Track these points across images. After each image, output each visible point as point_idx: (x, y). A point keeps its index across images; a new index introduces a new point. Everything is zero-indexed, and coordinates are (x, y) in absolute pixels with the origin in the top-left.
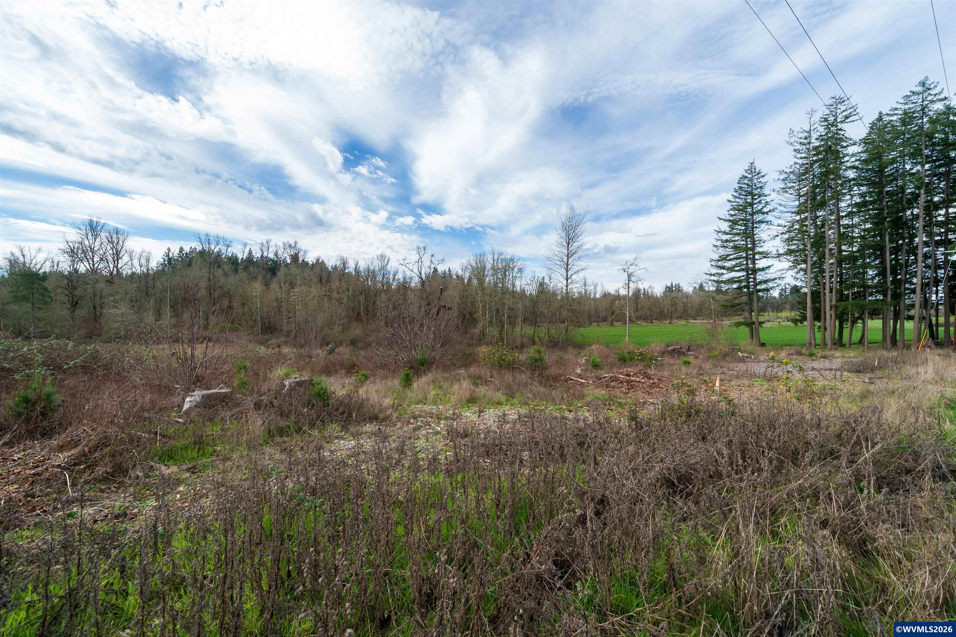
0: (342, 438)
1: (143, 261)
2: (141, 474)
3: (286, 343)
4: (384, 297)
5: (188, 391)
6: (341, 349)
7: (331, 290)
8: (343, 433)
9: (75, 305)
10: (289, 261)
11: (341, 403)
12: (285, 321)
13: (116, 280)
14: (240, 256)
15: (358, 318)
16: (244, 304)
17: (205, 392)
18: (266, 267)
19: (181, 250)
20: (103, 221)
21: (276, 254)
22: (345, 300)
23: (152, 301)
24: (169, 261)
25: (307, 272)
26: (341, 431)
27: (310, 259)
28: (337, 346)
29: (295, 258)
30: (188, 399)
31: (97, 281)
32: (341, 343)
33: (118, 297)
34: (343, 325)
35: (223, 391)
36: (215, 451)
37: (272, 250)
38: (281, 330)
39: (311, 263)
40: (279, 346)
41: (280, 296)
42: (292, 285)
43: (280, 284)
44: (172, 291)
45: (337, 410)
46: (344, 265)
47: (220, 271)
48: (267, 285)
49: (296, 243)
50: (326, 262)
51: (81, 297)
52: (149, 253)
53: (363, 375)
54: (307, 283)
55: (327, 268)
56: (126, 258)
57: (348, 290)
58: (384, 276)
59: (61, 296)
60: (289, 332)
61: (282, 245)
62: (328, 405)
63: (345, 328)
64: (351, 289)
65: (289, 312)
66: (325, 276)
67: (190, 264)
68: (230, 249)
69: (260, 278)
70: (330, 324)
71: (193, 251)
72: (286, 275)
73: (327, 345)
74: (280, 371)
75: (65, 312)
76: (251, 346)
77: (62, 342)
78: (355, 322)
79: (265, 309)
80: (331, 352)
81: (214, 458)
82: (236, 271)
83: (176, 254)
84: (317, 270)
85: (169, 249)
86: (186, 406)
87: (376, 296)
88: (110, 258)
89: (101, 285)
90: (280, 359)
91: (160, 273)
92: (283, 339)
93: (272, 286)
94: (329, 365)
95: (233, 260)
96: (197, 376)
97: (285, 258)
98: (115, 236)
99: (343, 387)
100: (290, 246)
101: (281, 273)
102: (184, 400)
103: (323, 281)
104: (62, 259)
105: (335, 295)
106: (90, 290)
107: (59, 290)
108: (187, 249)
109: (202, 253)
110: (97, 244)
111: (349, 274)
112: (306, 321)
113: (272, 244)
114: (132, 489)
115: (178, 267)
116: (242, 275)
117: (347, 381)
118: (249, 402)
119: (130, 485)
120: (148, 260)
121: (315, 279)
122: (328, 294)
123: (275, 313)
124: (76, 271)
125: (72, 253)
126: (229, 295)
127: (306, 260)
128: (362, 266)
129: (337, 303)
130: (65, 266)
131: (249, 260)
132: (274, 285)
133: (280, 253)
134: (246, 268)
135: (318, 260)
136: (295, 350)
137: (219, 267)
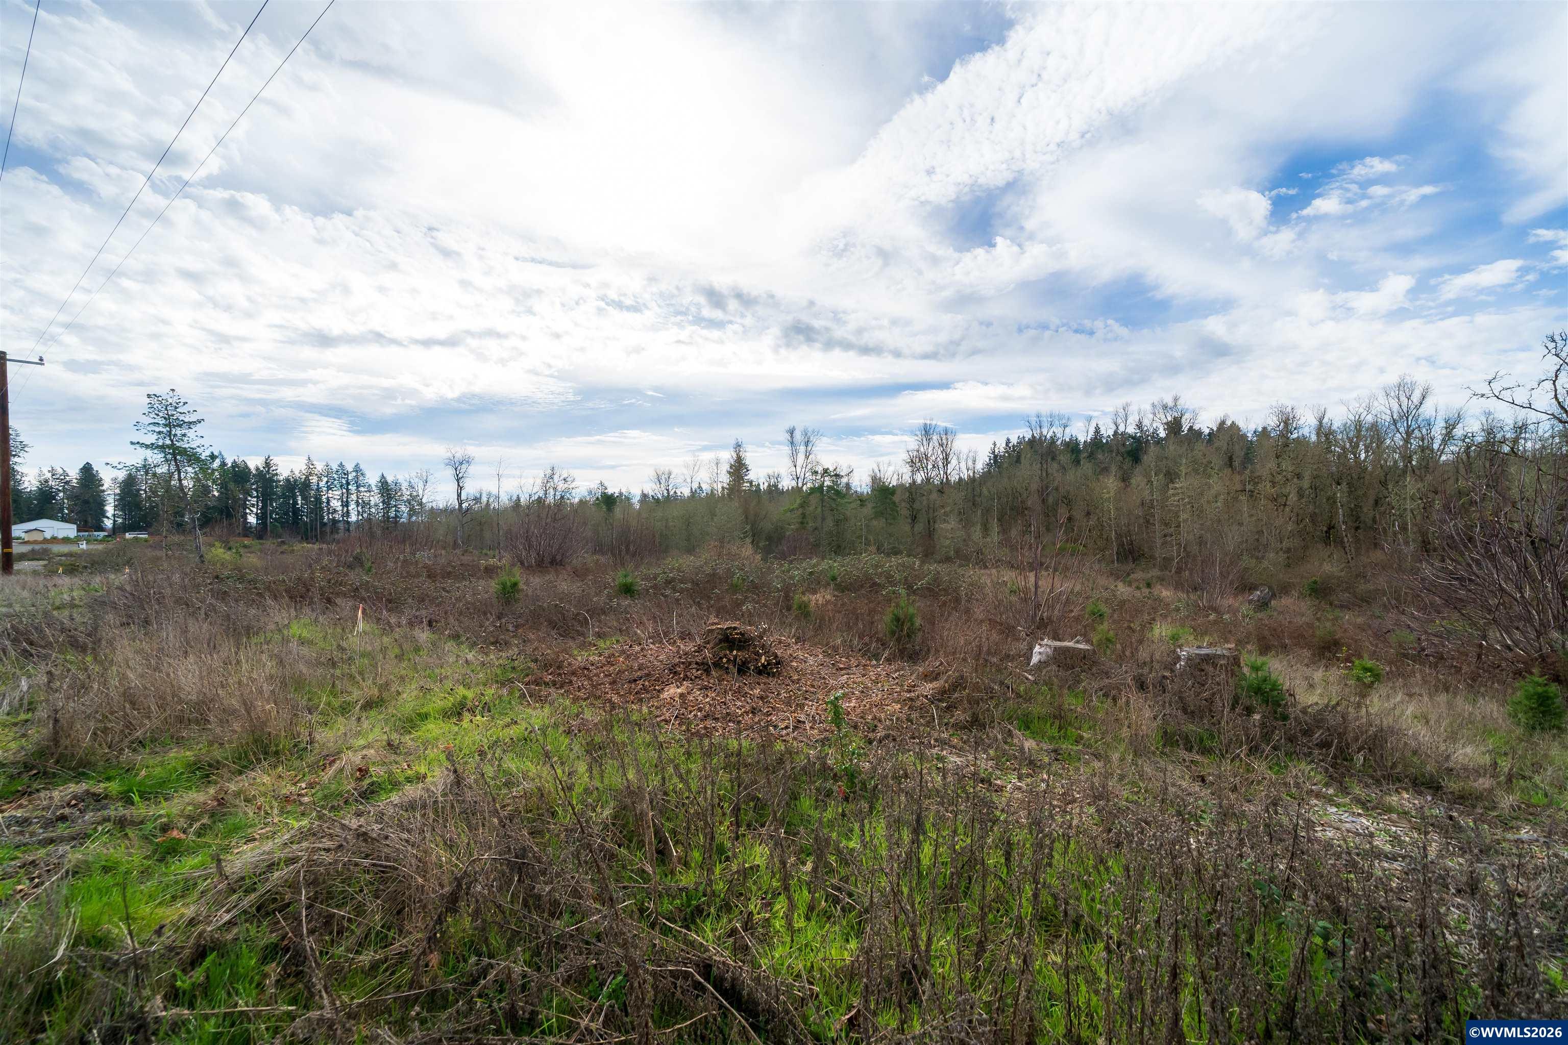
0: (1330, 801)
1: (970, 464)
2: (1000, 737)
3: (1161, 579)
4: (1411, 485)
5: (1034, 637)
6: (1285, 602)
7: (1255, 480)
8: (1331, 791)
9: (914, 518)
10: (1162, 434)
11: (1318, 720)
12: (1159, 542)
13: (946, 490)
14: (1082, 439)
15: (1330, 535)
16: (1088, 514)
17: (1058, 644)
18: (1122, 450)
19: (1008, 441)
20: (934, 423)
21: (1139, 426)
22: (1293, 497)
23: (979, 512)
24: (995, 459)
25: (1200, 447)
26: (1327, 785)
27: (1206, 423)
28: (1274, 596)
29: (1174, 426)
30: (1037, 649)
31: (930, 492)
32: (1285, 589)
33: (948, 509)
34: (1288, 550)
35: (1081, 646)
36: (1082, 738)
37: (1133, 420)
38: (1152, 557)
39: (1207, 431)
40: (1149, 585)
41: (1148, 498)
42: (1171, 476)
43: (1147, 475)
44: (999, 498)
45: (1307, 733)
46: (1286, 422)
47: (1055, 465)
48: (1125, 479)
49: (1176, 400)
50: (1241, 424)
51: (919, 511)
52: (976, 452)
53: (1366, 670)
54: (1201, 469)
55: (1244, 436)
56: (954, 462)
57: (1299, 476)
58: (1409, 433)
59: (904, 511)
60: (1167, 560)
61: (1148, 407)
62: (1285, 718)
63: (1294, 559)
64: (1307, 475)
65: (1166, 525)
66: (1239, 454)
67: (1018, 460)
68: (1068, 430)
69: (1113, 469)
70: (1257, 548)
71: (1021, 441)
72: (1159, 458)
73: (1252, 588)
74: (1161, 630)
75: (907, 528)
76: (1102, 581)
77: (912, 559)
78: (1320, 546)
79: (1123, 521)
80: (1263, 605)
81: (1080, 747)
82: (1077, 462)
83: (1002, 450)
84: (1222, 443)
85: (995, 444)
86: (1035, 659)
87: (1384, 484)
88: (941, 464)
89: (934, 496)
90: (1160, 609)
91: (987, 475)
92: (1155, 572)
93: (1133, 481)
94: (1266, 633)
95: (1072, 446)
96: (1042, 619)
97: (1155, 430)
98: (944, 437)
99: (1311, 686)
100: (1165, 407)
101: (1149, 458)
102: (1031, 649)
103: (1236, 464)
104: (905, 470)
105: (1266, 488)
106: (925, 503)
107: (903, 504)
108: (1014, 441)
109: (1033, 442)
110: (930, 449)
111: (1302, 442)
112: (1201, 542)
113: (1133, 408)
114: (992, 752)
115: (1005, 465)
116: (1087, 467)
117: (1318, 675)
118: (1125, 674)
119: (990, 746)
120: (974, 462)
121: (1217, 461)
122: (1248, 487)
123: (1140, 526)
124: (914, 482)
125: (912, 463)
126: (1068, 501)
127: (1196, 427)
128: (1338, 417)
129: (1271, 505)
130: (907, 479)
131: (1097, 443)
132: (1137, 480)
133: (1146, 422)
134: (1091, 456)
135: (1223, 423)
136: (1180, 594)
137: (1053, 459)
